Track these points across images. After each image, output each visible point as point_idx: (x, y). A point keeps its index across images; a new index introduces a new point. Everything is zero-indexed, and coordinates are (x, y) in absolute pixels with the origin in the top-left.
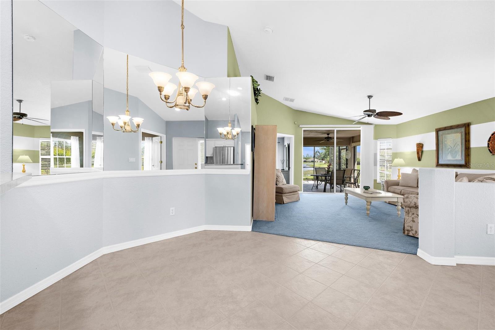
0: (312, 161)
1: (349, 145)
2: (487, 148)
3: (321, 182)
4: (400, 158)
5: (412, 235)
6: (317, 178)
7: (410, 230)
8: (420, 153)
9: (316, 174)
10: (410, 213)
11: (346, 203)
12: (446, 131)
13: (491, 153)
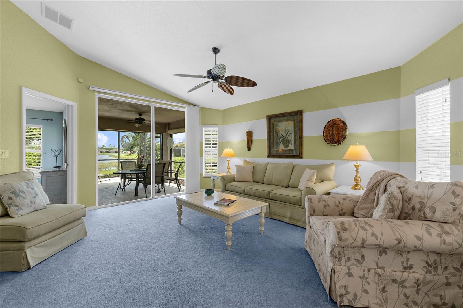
0: (116, 152)
1: (165, 133)
2: (323, 137)
3: (130, 182)
4: (229, 148)
5: (348, 304)
6: (124, 176)
7: (344, 293)
8: (250, 143)
9: (122, 170)
10: (343, 258)
11: (180, 221)
12: (278, 119)
13: (326, 142)
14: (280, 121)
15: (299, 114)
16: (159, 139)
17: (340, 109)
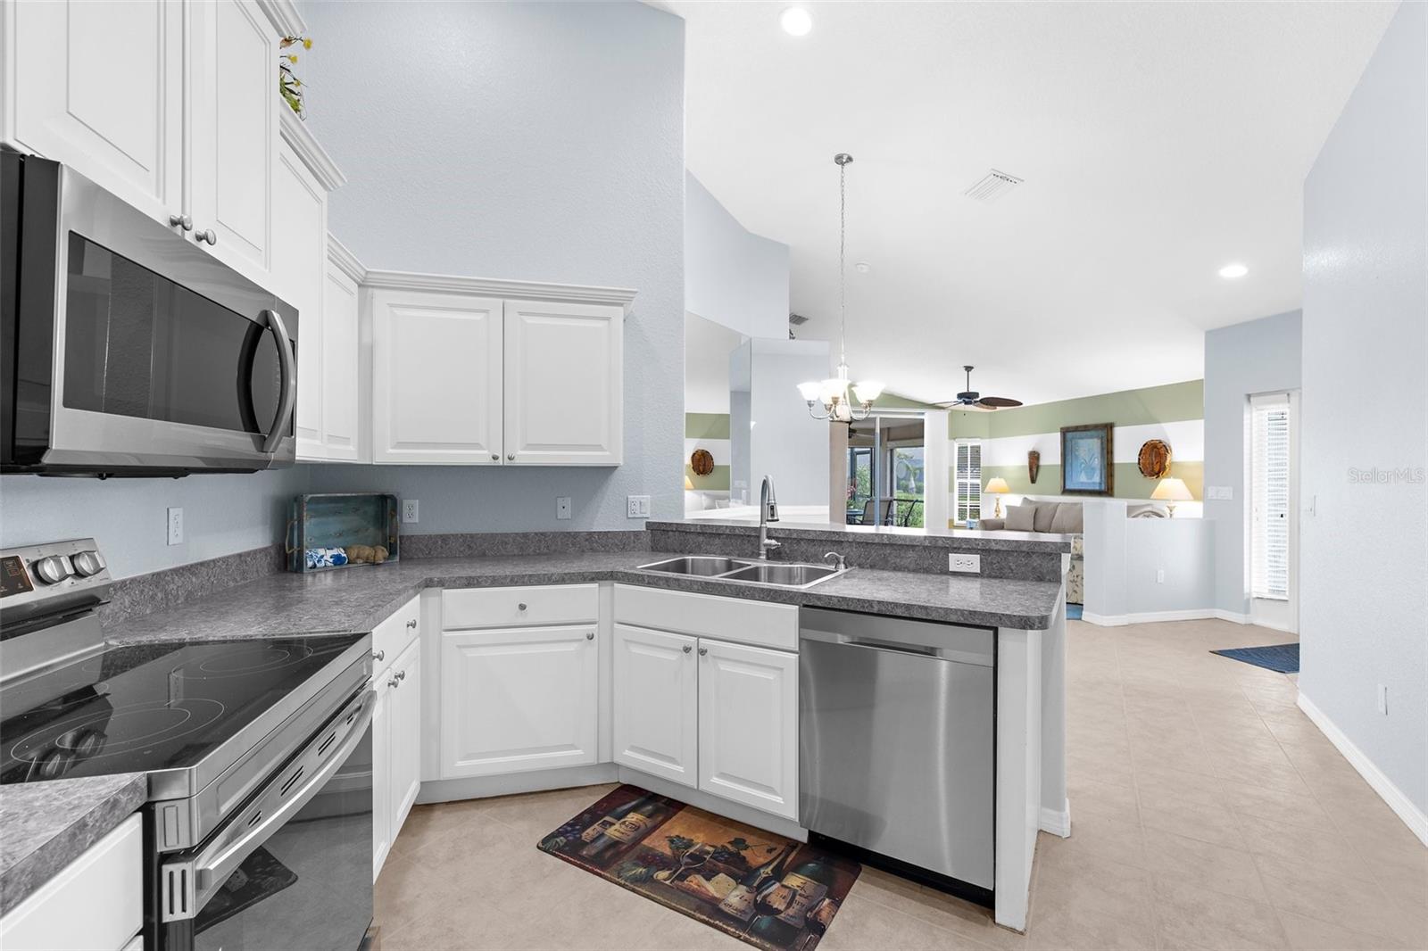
2: (1138, 466)
4: (999, 478)
8: (1035, 470)
12: (1078, 434)
13: (1142, 473)
14: (1082, 438)
15: (1109, 428)
16: (869, 455)
17: (1163, 424)
